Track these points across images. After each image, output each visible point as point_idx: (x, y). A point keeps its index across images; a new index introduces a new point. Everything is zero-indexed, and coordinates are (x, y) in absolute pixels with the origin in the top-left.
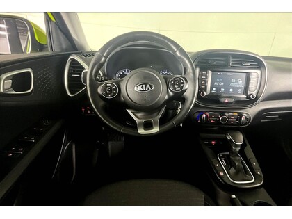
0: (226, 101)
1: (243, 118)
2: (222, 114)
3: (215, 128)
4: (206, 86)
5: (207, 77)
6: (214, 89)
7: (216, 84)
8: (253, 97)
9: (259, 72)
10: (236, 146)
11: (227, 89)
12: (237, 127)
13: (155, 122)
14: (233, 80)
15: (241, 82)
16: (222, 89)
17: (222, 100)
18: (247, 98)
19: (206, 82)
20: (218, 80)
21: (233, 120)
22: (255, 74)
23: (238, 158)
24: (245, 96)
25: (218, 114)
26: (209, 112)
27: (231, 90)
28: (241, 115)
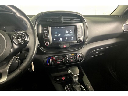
0: (65, 46)
1: (78, 57)
2: (64, 56)
3: (64, 68)
4: (48, 38)
5: (48, 31)
6: (55, 39)
7: (55, 35)
8: (81, 41)
9: (81, 24)
10: (76, 77)
11: (64, 38)
12: (76, 64)
13: (5, 72)
14: (67, 32)
15: (72, 32)
16: (61, 39)
17: (62, 46)
18: (78, 42)
19: (48, 35)
20: (56, 33)
21: (72, 59)
22: (80, 26)
23: (78, 86)
24: (76, 41)
25: (61, 56)
26: (54, 56)
27: (67, 39)
28: (76, 55)
